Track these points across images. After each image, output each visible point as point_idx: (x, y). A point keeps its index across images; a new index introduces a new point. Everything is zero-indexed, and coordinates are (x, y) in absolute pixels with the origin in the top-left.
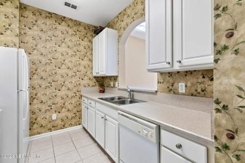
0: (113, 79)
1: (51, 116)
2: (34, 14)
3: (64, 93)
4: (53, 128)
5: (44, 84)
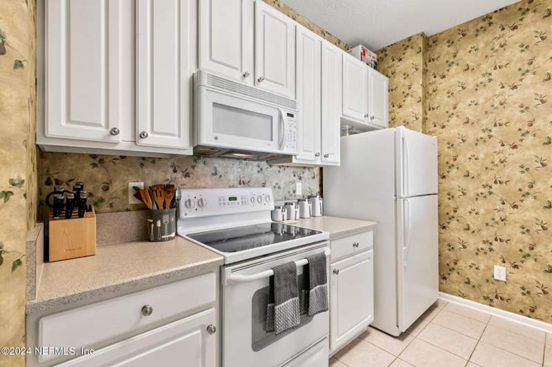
1: (490, 269)
2: (451, 43)
3: (531, 215)
4: (496, 298)
5: (473, 188)
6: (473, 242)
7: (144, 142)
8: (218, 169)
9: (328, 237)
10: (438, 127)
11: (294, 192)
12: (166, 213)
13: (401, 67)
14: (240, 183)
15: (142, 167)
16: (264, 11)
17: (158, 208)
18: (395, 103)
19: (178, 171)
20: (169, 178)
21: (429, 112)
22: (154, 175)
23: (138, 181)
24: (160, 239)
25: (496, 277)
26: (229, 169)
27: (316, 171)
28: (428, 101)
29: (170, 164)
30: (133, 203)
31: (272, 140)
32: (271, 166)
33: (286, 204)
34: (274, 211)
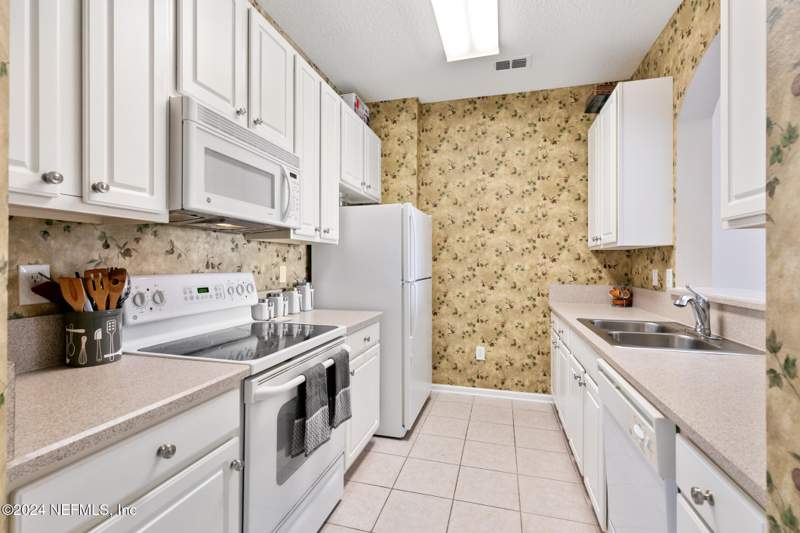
0: (657, 257)
1: (473, 350)
2: (443, 117)
3: (502, 295)
4: (478, 379)
5: (461, 271)
6: (461, 326)
7: (98, 197)
8: (175, 243)
9: (345, 332)
10: (430, 205)
11: (277, 278)
12: (108, 317)
13: (395, 130)
14: (207, 267)
15: (44, 237)
16: (261, 27)
17: (95, 308)
18: (388, 173)
19: (112, 246)
20: (96, 258)
21: (422, 187)
22: (69, 252)
23: (37, 263)
24: (100, 360)
25: (478, 358)
26: (192, 245)
27: (303, 250)
28: (421, 175)
29: (98, 233)
30: (29, 302)
31: (273, 207)
32: (249, 241)
33: (269, 295)
34: (258, 305)
